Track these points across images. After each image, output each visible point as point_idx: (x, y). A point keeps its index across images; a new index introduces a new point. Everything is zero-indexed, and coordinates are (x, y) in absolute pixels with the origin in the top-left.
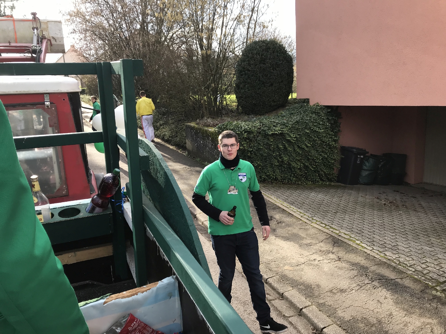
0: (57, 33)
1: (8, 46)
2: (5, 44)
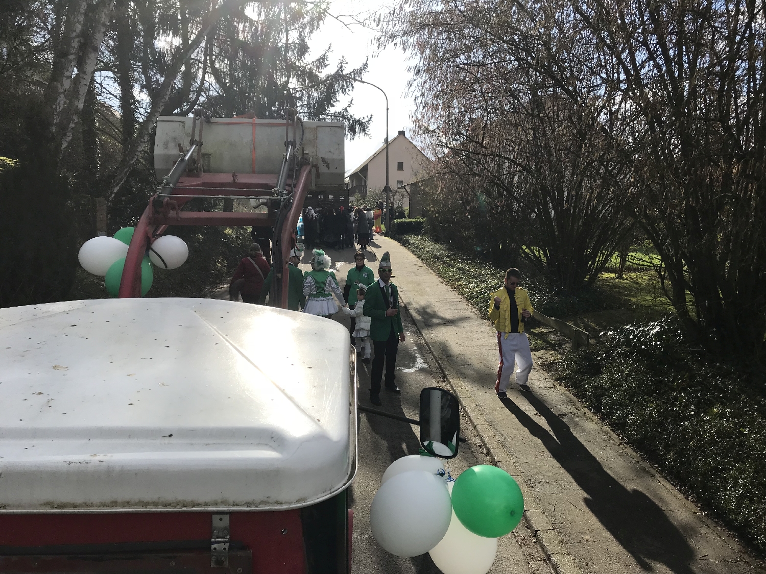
0: (332, 151)
1: (229, 183)
2: (226, 178)
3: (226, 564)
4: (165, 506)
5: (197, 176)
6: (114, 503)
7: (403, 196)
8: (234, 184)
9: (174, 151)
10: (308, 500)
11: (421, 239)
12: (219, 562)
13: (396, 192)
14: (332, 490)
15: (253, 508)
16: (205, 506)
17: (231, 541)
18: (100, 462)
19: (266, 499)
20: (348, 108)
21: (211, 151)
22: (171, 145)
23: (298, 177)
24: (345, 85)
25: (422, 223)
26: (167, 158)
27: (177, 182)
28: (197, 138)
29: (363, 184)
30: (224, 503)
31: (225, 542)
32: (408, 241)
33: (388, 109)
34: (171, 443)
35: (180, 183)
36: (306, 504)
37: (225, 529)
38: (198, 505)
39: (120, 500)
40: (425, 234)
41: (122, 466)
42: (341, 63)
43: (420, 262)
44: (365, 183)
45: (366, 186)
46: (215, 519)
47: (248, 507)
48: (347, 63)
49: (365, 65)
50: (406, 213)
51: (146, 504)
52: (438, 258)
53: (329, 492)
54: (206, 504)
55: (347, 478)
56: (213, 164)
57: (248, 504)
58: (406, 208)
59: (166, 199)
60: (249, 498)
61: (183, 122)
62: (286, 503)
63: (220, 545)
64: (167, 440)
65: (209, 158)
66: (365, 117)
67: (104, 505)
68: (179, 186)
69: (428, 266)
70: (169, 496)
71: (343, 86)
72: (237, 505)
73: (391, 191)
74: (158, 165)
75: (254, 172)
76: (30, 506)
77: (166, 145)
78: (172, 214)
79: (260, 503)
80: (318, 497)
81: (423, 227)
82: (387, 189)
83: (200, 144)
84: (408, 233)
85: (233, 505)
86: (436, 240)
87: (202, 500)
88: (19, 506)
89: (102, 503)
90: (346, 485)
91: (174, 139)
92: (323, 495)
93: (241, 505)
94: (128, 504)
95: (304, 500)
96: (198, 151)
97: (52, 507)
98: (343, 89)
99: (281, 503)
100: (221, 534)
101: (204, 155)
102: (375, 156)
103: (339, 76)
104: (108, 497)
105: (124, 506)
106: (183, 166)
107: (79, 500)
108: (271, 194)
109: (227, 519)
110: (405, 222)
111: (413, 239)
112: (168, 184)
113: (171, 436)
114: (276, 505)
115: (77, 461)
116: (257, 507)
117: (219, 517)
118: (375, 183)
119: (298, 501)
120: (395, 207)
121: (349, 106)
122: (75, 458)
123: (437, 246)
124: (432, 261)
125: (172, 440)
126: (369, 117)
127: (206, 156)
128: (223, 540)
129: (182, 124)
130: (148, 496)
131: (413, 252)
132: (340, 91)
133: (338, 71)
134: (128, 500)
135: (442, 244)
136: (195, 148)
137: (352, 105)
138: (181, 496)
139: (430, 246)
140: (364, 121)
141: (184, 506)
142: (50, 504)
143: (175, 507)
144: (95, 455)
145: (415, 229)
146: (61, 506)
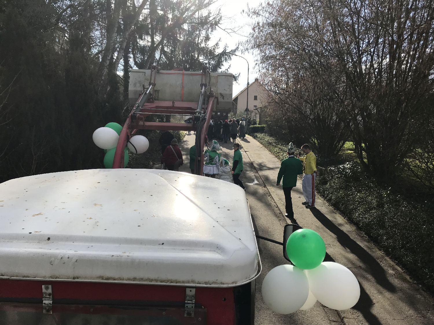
0: (226, 89)
1: (170, 107)
2: (169, 104)
3: (193, 315)
4: (161, 282)
5: (153, 102)
6: (135, 279)
7: (256, 114)
8: (173, 107)
9: (139, 88)
10: (238, 283)
11: (263, 135)
12: (189, 314)
13: (252, 111)
14: (250, 278)
15: (208, 286)
16: (183, 283)
17: (195, 303)
18: (128, 256)
19: (215, 281)
20: (228, 69)
21: (159, 89)
22: (138, 85)
23: (208, 104)
24: (227, 58)
25: (264, 127)
26: (136, 92)
27: (143, 106)
28: (152, 81)
29: (235, 107)
30: (193, 282)
31: (192, 303)
32: (257, 136)
33: (248, 69)
34: (163, 248)
35: (144, 106)
36: (236, 285)
37: (193, 296)
38: (179, 282)
39: (138, 278)
40: (265, 133)
41: (140, 259)
42: (225, 47)
43: (261, 146)
44: (236, 106)
45: (236, 108)
46: (188, 290)
47: (205, 284)
48: (228, 47)
49: (237, 47)
50: (258, 123)
51: (151, 280)
52: (271, 144)
53: (248, 279)
54: (183, 282)
55: (257, 272)
56: (160, 96)
57: (206, 283)
58: (258, 120)
59: (138, 115)
60: (207, 280)
61: (145, 73)
62: (226, 283)
63: (190, 304)
64: (161, 246)
65: (158, 93)
66: (237, 74)
67: (129, 279)
68: (144, 108)
69: (265, 147)
70: (163, 277)
71: (226, 58)
72: (200, 284)
73: (249, 111)
74: (131, 96)
75: (182, 101)
76: (91, 278)
77: (135, 85)
78: (141, 123)
79: (212, 283)
80: (243, 281)
81: (265, 129)
82: (247, 110)
83: (154, 85)
84: (257, 132)
85: (198, 283)
86: (271, 135)
87: (181, 279)
88: (86, 278)
89: (128, 278)
90: (257, 276)
91: (140, 82)
92: (246, 280)
93: (202, 284)
94: (142, 279)
95: (236, 283)
96: (153, 88)
97: (103, 279)
98: (226, 60)
99: (224, 284)
100: (190, 299)
101: (156, 91)
102: (242, 92)
103: (224, 53)
104: (132, 275)
105: (140, 281)
106: (146, 96)
107: (116, 276)
108: (195, 113)
109: (194, 290)
110: (256, 127)
111: (259, 135)
112: (138, 106)
113: (163, 244)
114: (221, 285)
115: (116, 255)
116: (210, 285)
117: (189, 289)
118: (241, 107)
119: (233, 283)
120: (252, 119)
121: (229, 68)
122: (115, 253)
123: (271, 138)
124: (268, 145)
125: (163, 246)
126: (239, 74)
127: (157, 91)
128: (191, 302)
129: (144, 74)
130: (152, 276)
131: (258, 141)
132: (224, 61)
133: (224, 51)
134: (142, 278)
135: (273, 137)
136: (152, 87)
137: (230, 67)
138: (170, 277)
139: (268, 138)
140: (236, 76)
141: (171, 282)
142: (102, 278)
143: (167, 283)
144: (125, 253)
145: (261, 130)
146: (108, 279)
